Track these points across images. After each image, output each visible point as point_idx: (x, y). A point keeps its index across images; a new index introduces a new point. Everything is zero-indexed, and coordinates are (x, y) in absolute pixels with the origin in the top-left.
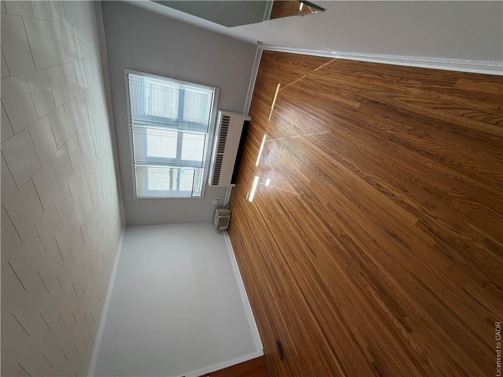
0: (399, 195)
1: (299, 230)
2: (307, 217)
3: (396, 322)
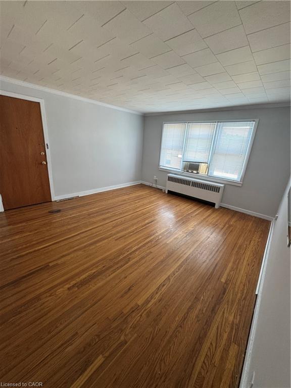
0: (157, 297)
2: (143, 238)
3: (74, 282)
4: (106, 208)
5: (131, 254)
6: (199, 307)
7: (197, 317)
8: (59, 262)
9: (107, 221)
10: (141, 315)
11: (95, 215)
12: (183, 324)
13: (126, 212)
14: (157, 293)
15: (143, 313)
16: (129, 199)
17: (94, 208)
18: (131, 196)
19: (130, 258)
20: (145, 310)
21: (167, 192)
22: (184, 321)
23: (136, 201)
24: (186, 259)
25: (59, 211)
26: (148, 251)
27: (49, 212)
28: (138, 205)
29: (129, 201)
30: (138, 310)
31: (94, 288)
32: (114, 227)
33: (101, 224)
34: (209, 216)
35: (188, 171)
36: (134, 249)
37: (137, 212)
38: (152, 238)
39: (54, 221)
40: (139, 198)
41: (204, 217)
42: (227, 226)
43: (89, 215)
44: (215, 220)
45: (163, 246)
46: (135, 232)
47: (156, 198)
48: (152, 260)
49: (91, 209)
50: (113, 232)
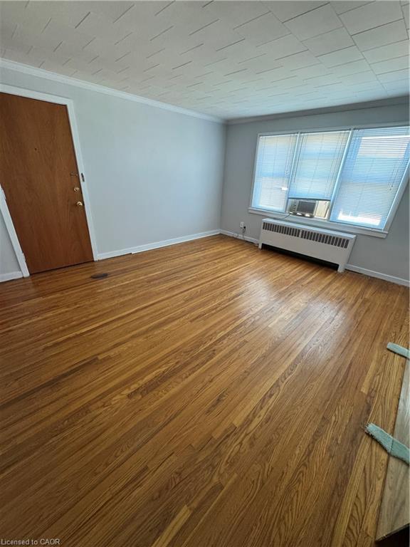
0: (263, 414)
3: (136, 386)
4: (173, 271)
5: (215, 344)
6: (330, 434)
7: (329, 449)
8: (112, 353)
9: (176, 292)
10: (241, 443)
11: (157, 281)
12: (308, 461)
13: (202, 278)
14: (261, 408)
15: (243, 440)
16: (204, 257)
17: (155, 271)
18: (207, 252)
19: (214, 350)
20: (247, 435)
21: (260, 247)
22: (309, 455)
23: (216, 261)
24: (302, 354)
25: (105, 276)
26: (241, 340)
27: (92, 277)
28: (219, 266)
29: (205, 261)
30: (235, 434)
31: (165, 397)
32: (187, 301)
33: (166, 296)
34: (330, 284)
35: (295, 214)
36: (219, 336)
37: (218, 277)
38: (245, 318)
39: (100, 291)
40: (220, 256)
41: (323, 286)
42: (360, 300)
43: (149, 282)
44: (340, 292)
45: (263, 332)
46: (218, 309)
47: (245, 256)
48: (249, 354)
49: (151, 273)
50: (186, 308)
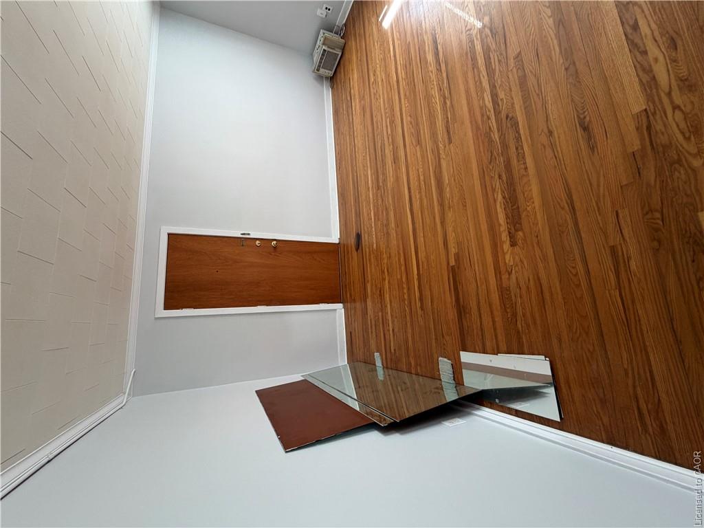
0: (655, 53)
1: (445, 98)
2: (470, 75)
3: (504, 234)
9: (401, 154)
11: (381, 177)
13: (392, 109)
14: (644, 53)
16: (362, 98)
17: (366, 176)
18: (355, 91)
19: (507, 117)
20: (669, 94)
25: (359, 236)
27: (357, 249)
28: (381, 75)
29: (367, 97)
30: (654, 114)
31: (537, 202)
40: (365, 70)
45: (517, 17)
46: (447, 93)
48: (541, 54)
49: (367, 182)
